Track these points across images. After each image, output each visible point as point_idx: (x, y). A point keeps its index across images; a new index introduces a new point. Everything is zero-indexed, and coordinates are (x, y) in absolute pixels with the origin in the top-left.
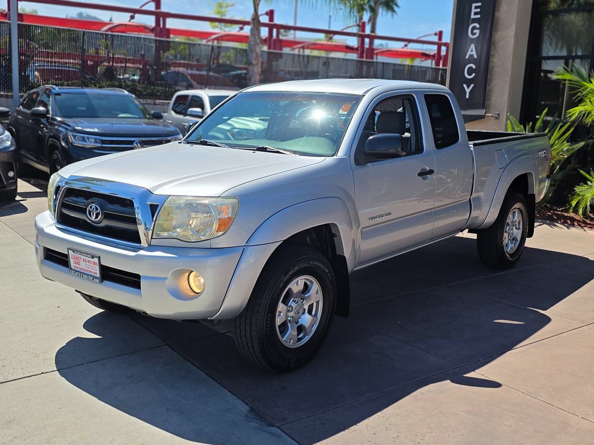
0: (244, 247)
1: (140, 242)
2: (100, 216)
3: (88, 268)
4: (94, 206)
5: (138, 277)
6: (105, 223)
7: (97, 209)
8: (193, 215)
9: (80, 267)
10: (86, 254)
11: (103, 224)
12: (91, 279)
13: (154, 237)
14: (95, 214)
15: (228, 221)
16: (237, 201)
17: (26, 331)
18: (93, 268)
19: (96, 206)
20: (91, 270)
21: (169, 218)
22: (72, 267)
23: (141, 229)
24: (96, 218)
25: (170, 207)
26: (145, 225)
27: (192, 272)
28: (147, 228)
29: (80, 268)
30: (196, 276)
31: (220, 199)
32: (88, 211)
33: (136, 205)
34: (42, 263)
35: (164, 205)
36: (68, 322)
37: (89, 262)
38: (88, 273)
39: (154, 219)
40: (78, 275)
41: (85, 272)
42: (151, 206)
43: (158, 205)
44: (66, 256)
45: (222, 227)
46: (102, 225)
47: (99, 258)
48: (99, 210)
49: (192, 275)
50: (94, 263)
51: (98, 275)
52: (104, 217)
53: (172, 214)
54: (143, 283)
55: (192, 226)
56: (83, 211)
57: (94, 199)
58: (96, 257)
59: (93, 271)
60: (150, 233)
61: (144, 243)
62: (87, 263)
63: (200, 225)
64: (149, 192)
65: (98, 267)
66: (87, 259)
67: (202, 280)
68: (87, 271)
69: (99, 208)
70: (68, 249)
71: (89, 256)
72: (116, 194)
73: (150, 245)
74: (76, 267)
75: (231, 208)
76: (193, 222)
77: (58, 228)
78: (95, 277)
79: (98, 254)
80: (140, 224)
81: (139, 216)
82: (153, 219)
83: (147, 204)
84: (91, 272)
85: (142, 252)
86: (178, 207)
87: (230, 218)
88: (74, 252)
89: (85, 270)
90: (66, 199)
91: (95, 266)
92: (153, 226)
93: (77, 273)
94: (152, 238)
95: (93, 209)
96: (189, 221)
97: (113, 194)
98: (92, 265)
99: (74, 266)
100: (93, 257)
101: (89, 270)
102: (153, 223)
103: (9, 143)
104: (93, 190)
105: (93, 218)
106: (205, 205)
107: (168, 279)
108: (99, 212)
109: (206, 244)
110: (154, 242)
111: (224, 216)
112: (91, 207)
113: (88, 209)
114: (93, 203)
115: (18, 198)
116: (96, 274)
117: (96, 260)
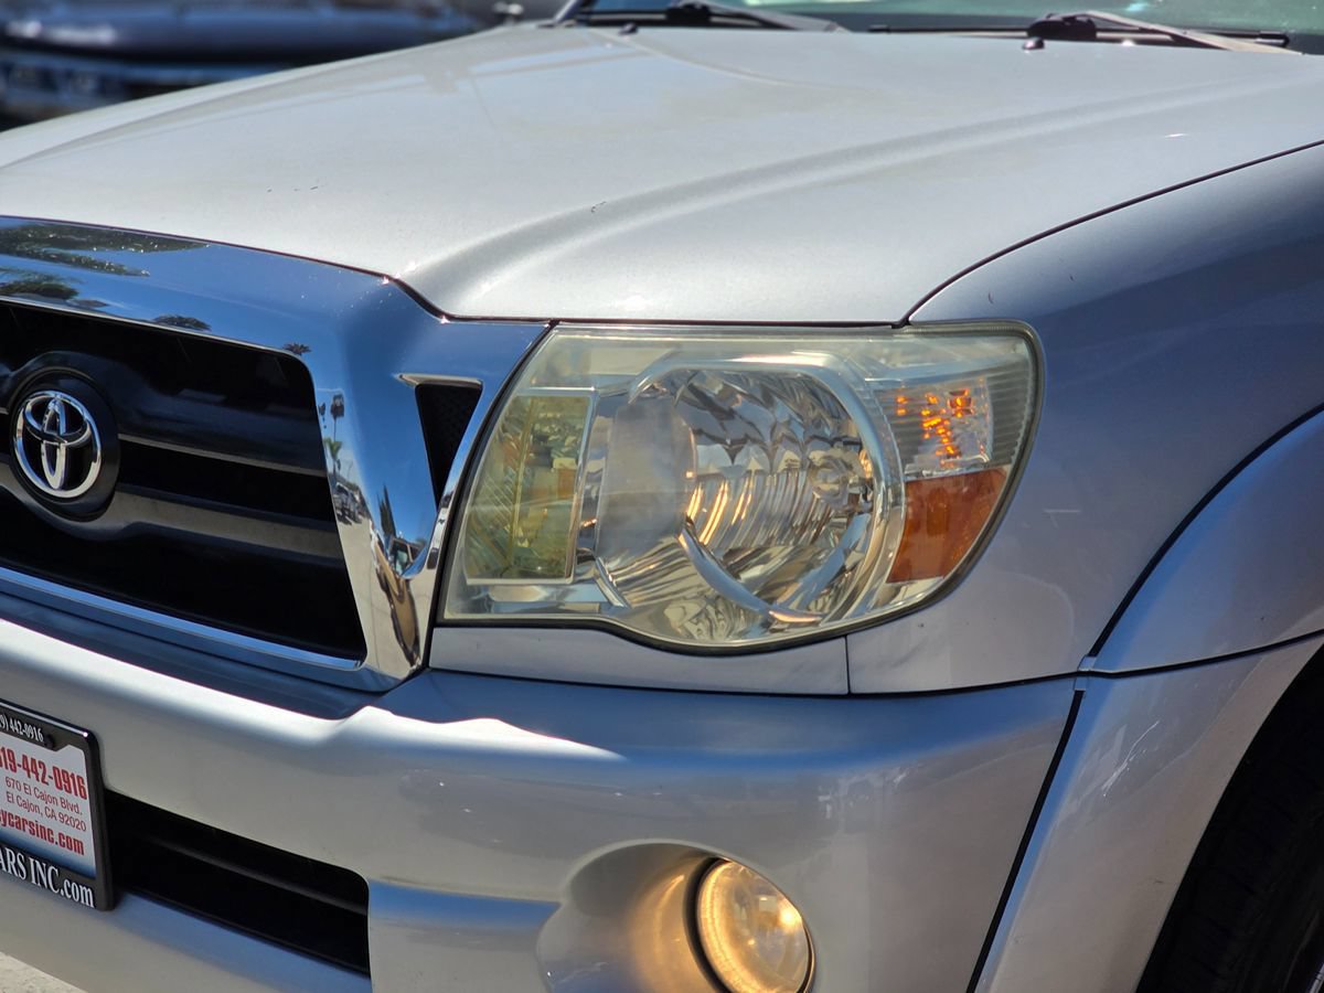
0: (1081, 684)
1: (353, 643)
2: (95, 468)
3: (26, 805)
4: (56, 400)
5: (352, 887)
6: (127, 513)
7: (75, 422)
8: (709, 456)
10: (13, 717)
11: (116, 519)
12: (47, 879)
13: (448, 615)
14: (62, 458)
15: (969, 498)
16: (1023, 349)
18: (58, 809)
19: (72, 402)
20: (45, 822)
21: (548, 479)
23: (360, 547)
25: (555, 402)
26: (388, 525)
27: (712, 862)
28: (398, 547)
30: (739, 898)
31: (906, 338)
32: (19, 441)
33: (323, 394)
35: (518, 391)
37: (32, 767)
38: (24, 836)
39: (451, 486)
41: (11, 831)
42: (429, 395)
43: (471, 394)
45: (933, 544)
46: (108, 523)
47: (92, 746)
48: (90, 431)
49: (716, 879)
50: (62, 779)
51: (88, 857)
52: (120, 479)
53: (573, 453)
55: (705, 537)
57: (59, 359)
58: (75, 741)
59: (57, 827)
60: (423, 582)
61: (384, 655)
62: (21, 775)
63: (755, 528)
64: (414, 301)
65: (85, 809)
66: (22, 748)
67: (790, 918)
68: (21, 823)
69: (87, 416)
71: (29, 730)
72: (199, 325)
73: (423, 665)
75: (987, 408)
76: (708, 501)
78: (67, 870)
79: (84, 718)
80: (349, 517)
81: (347, 464)
82: (439, 485)
83: (402, 386)
84: (46, 833)
85: (373, 720)
86: (615, 403)
87: (979, 481)
89: (7, 817)
91: (72, 798)
92: (440, 529)
94: (435, 621)
95: (54, 425)
96: (684, 499)
97: (181, 322)
98: (51, 789)
100: (53, 741)
101: (30, 817)
102: (444, 514)
104: (81, 305)
105: (56, 479)
106: (810, 387)
107: (558, 914)
108: (91, 441)
109: (820, 671)
110: (451, 648)
111: (938, 464)
112: (39, 411)
113: (20, 425)
114: (50, 381)
116: (78, 846)
117: (72, 759)
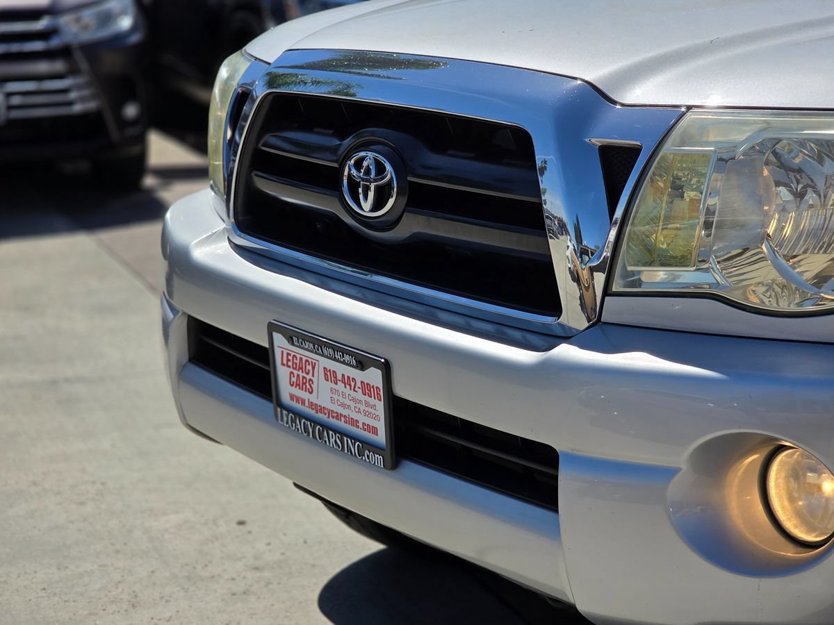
1: (553, 306)
2: (391, 202)
3: (343, 405)
4: (369, 157)
5: (547, 456)
6: (414, 226)
7: (381, 170)
9: (313, 398)
10: (337, 350)
11: (404, 230)
12: (355, 450)
13: (615, 288)
14: (371, 195)
17: (134, 606)
18: (363, 407)
19: (381, 158)
20: (355, 416)
21: (682, 206)
22: (285, 398)
23: (562, 253)
24: (377, 205)
25: (688, 157)
26: (579, 239)
27: (780, 448)
29: (312, 405)
32: (345, 182)
33: (544, 153)
34: (181, 375)
35: (663, 150)
36: (268, 584)
37: (347, 381)
38: (341, 424)
40: (306, 430)
41: (333, 421)
42: (607, 152)
43: (636, 151)
44: (264, 354)
46: (400, 233)
47: (386, 368)
48: (391, 176)
50: (367, 389)
51: (381, 437)
52: (407, 205)
54: (567, 483)
56: (327, 180)
57: (369, 133)
58: (376, 364)
59: (362, 419)
61: (573, 316)
62: (340, 386)
64: (596, 96)
65: (380, 407)
66: (341, 369)
68: (339, 416)
69: (388, 167)
70: (272, 328)
71: (347, 358)
73: (596, 321)
74: (298, 399)
77: (240, 249)
78: (367, 446)
79: (383, 351)
81: (554, 204)
82: (612, 211)
83: (590, 147)
84: (354, 422)
85: (566, 351)
88: (290, 340)
89: (330, 413)
90: (269, 138)
91: (372, 401)
93: (300, 425)
94: (606, 294)
95: (368, 172)
98: (359, 395)
99: (292, 397)
100: (362, 364)
101: (345, 412)
103: (126, 23)
105: (367, 205)
108: (390, 183)
110: (615, 310)
112: (358, 165)
113: (346, 173)
114: (364, 146)
115: (149, 181)
116: (374, 431)
117: (374, 376)
